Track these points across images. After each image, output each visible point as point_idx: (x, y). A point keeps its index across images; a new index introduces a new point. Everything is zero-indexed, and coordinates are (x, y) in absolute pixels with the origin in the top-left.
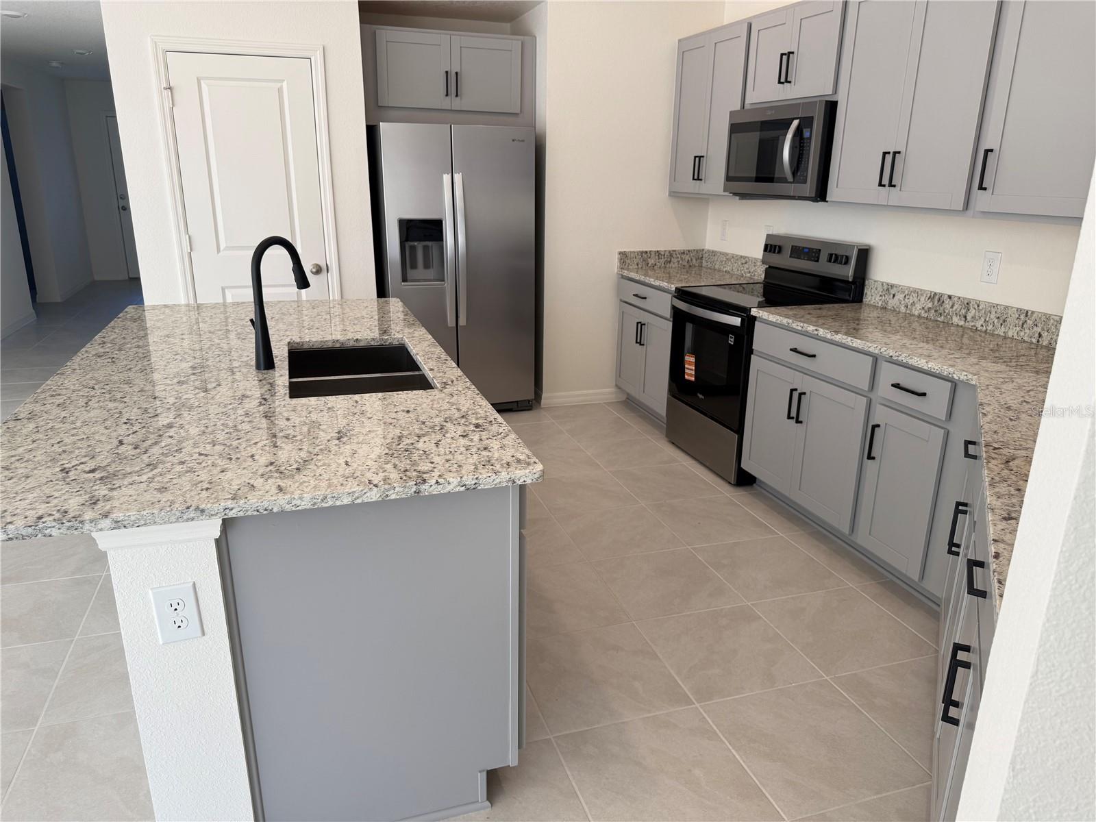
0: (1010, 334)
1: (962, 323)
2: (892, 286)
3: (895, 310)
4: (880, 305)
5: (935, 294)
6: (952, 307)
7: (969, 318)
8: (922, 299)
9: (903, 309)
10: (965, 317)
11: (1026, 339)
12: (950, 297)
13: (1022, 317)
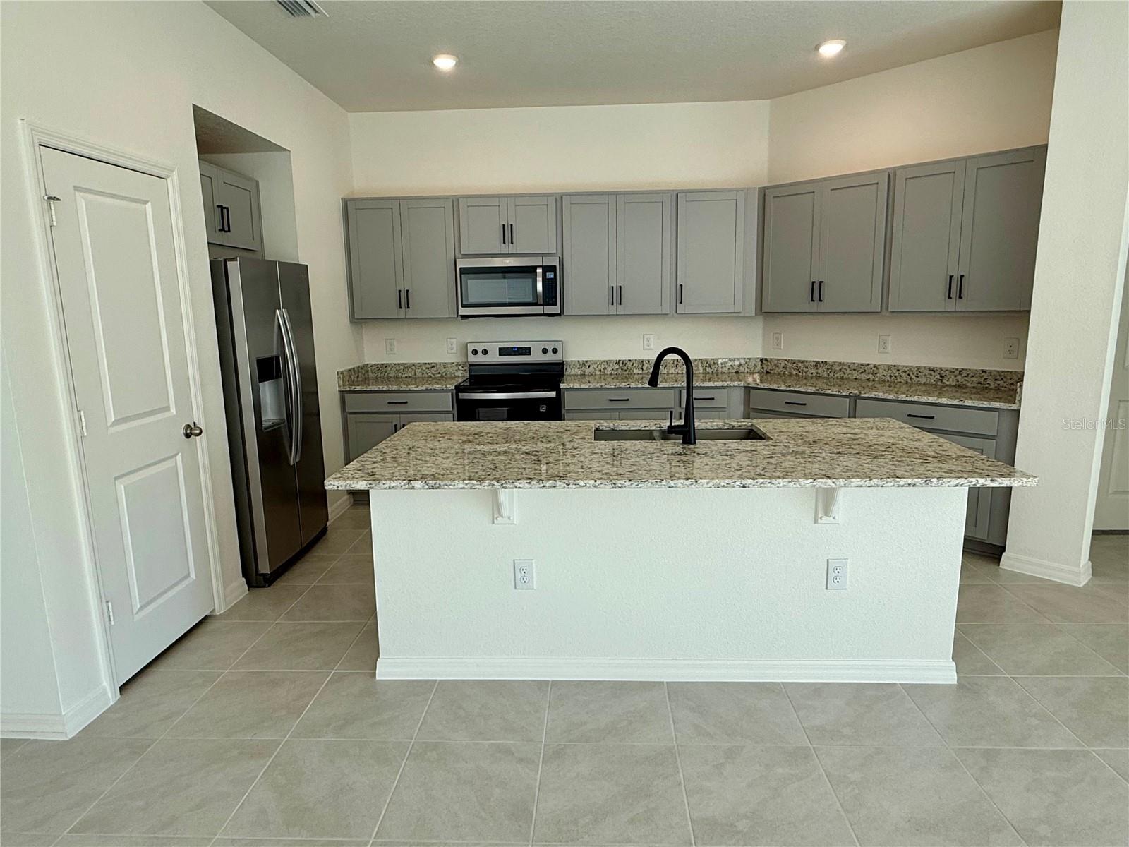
0: (670, 372)
1: (641, 372)
2: (586, 361)
3: (592, 375)
4: (579, 373)
5: (619, 361)
6: (632, 365)
7: (644, 368)
8: (611, 365)
9: (598, 373)
10: (642, 369)
11: (680, 372)
12: (630, 361)
13: (675, 362)
